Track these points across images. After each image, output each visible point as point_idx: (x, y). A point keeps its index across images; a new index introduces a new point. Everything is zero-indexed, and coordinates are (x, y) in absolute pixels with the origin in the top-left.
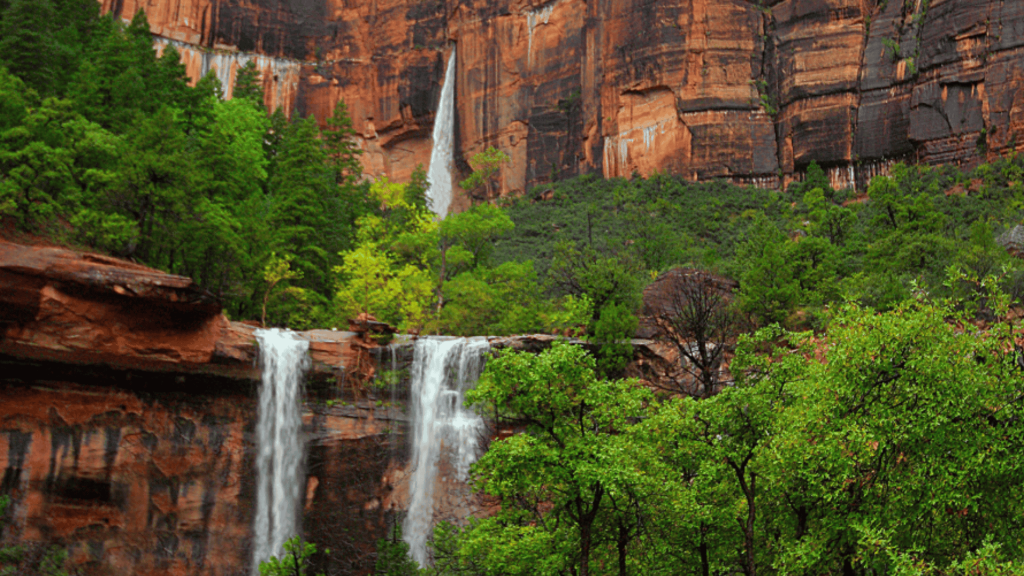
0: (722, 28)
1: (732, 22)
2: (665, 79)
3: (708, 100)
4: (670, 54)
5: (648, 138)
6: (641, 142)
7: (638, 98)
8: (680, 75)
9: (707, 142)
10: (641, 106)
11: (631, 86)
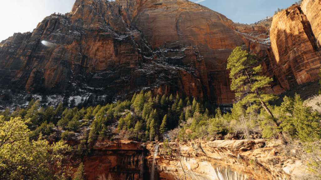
0: (310, 58)
1: (312, 56)
2: (302, 68)
3: (311, 69)
4: (302, 65)
5: (303, 77)
6: (302, 78)
7: (299, 72)
8: (305, 67)
9: (314, 75)
10: (300, 73)
11: (297, 71)
